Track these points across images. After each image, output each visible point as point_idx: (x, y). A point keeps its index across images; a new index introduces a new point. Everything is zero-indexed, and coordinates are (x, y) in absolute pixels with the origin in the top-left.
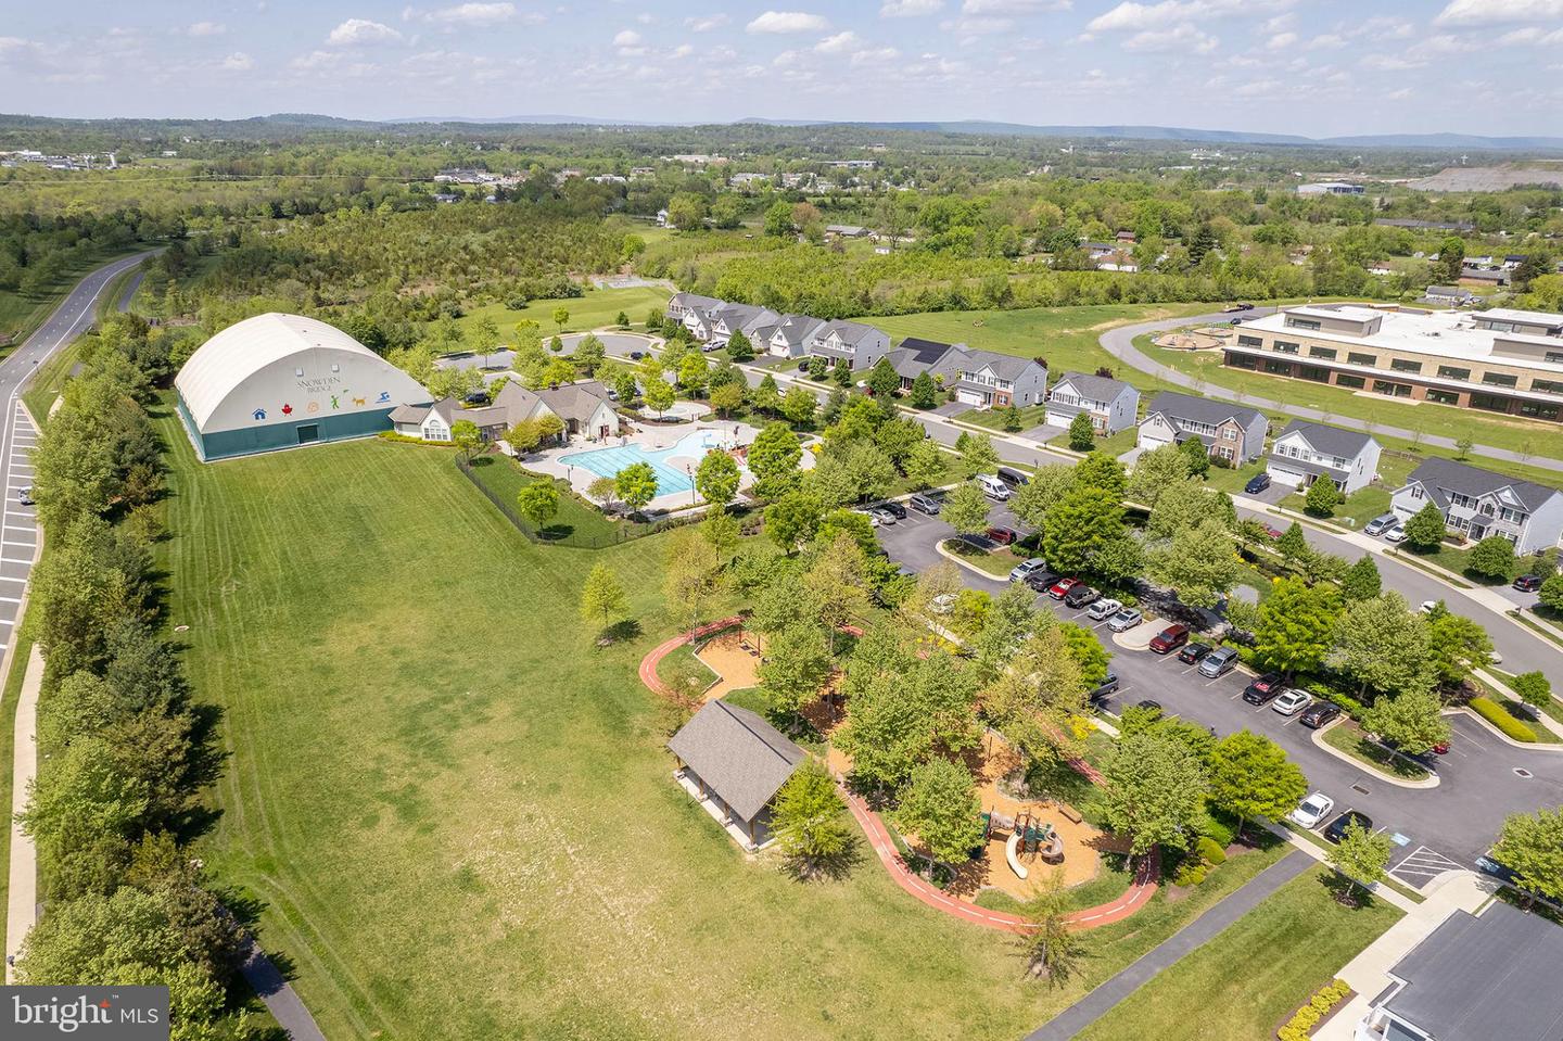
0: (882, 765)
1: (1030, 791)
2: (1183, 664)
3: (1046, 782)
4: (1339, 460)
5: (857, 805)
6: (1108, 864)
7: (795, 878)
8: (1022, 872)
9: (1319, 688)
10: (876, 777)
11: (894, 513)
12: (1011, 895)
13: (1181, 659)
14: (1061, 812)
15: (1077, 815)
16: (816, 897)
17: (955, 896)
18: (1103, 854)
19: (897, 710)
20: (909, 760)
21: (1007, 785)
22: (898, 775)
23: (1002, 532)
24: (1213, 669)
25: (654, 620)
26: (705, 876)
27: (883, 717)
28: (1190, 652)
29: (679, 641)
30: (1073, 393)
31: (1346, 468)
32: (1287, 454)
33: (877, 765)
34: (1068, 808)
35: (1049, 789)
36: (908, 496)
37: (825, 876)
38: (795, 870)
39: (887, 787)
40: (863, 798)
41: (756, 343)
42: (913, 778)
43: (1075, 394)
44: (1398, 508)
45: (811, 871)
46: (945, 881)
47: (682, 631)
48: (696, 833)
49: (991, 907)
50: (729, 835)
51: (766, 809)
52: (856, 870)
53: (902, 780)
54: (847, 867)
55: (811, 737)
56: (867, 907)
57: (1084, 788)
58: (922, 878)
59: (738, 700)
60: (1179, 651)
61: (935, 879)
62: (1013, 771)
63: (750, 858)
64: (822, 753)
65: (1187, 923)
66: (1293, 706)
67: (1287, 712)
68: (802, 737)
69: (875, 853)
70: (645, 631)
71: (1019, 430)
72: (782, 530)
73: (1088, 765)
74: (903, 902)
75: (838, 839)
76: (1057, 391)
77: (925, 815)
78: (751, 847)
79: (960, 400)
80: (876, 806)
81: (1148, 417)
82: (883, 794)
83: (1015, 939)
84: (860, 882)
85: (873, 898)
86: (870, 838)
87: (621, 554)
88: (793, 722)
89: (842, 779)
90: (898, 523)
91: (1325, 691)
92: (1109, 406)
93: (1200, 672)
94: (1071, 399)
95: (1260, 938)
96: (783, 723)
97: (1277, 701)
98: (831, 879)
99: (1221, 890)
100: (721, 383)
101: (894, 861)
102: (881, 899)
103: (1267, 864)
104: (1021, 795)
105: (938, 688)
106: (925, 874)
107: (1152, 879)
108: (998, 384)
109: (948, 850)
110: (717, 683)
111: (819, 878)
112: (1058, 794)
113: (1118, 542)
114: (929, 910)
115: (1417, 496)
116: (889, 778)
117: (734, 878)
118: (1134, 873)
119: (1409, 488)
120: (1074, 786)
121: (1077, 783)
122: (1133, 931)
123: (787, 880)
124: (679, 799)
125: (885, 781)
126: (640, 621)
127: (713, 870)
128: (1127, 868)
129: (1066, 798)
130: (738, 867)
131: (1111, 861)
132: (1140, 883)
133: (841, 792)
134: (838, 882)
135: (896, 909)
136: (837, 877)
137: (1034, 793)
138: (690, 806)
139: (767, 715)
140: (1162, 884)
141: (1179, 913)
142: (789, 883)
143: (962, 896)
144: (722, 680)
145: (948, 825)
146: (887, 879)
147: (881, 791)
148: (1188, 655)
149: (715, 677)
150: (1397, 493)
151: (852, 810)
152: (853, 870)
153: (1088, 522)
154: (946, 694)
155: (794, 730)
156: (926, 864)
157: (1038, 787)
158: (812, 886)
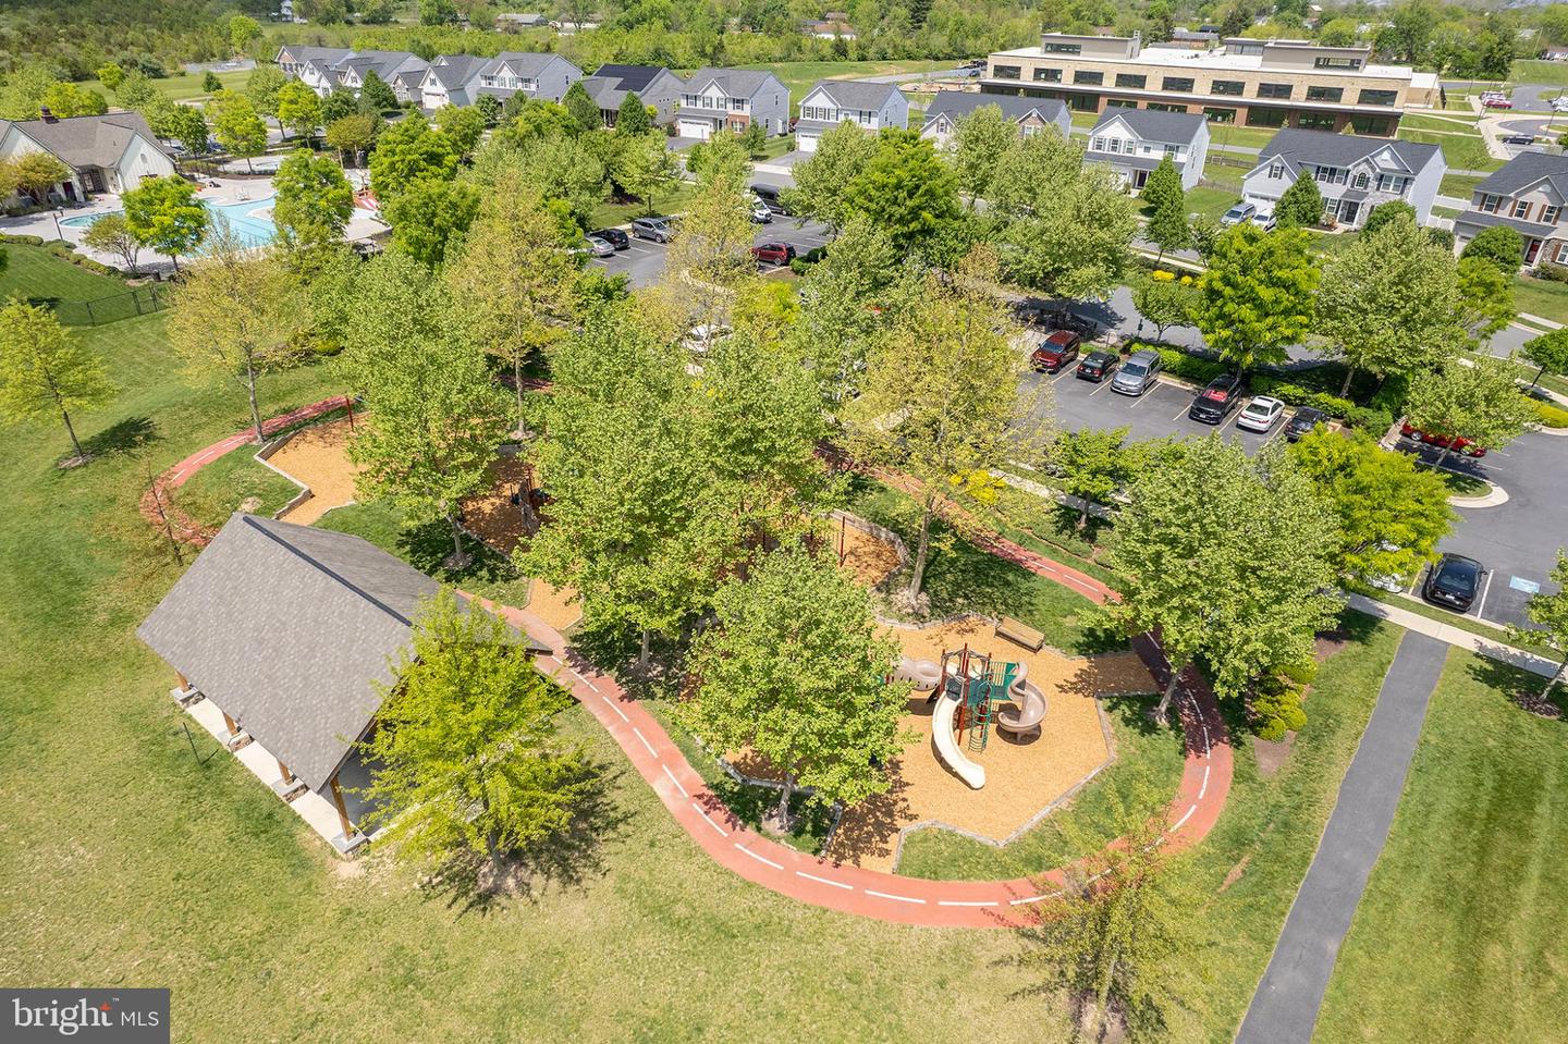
0: (644, 597)
1: (934, 606)
2: (1085, 383)
3: (955, 583)
4: (1171, 148)
5: (599, 692)
6: (1127, 722)
7: (463, 902)
8: (974, 773)
9: (1289, 389)
10: (632, 626)
11: (611, 241)
12: (968, 834)
13: (1081, 376)
14: (998, 634)
15: (1033, 636)
16: (522, 943)
17: (848, 863)
18: (1108, 703)
19: (658, 465)
20: (701, 574)
21: (889, 603)
22: (680, 612)
23: (773, 248)
24: (1132, 382)
25: (185, 414)
26: (223, 948)
27: (630, 487)
28: (1093, 364)
29: (232, 443)
30: (829, 105)
31: (1181, 157)
32: (1106, 150)
33: (630, 600)
34: (1012, 626)
35: (966, 597)
36: (629, 226)
37: (538, 880)
38: (461, 879)
39: (658, 644)
40: (610, 676)
41: (402, 95)
42: (721, 613)
43: (831, 106)
44: (1251, 196)
45: (503, 874)
46: (819, 831)
47: (242, 426)
48: (212, 832)
49: (935, 875)
50: (297, 819)
51: (353, 756)
52: (613, 847)
53: (689, 622)
54: (590, 843)
55: (492, 571)
56: (650, 941)
57: (1025, 585)
58: (767, 835)
59: (337, 523)
60: (1074, 367)
61: (798, 832)
62: (892, 576)
63: (349, 870)
64: (518, 601)
65: (1322, 819)
66: (1270, 417)
67: (1263, 427)
68: (472, 574)
69: (654, 796)
70: (165, 433)
71: (765, 158)
72: (418, 243)
73: (1014, 545)
74: (736, 907)
75: (553, 797)
76: (808, 104)
77: (771, 698)
78: (347, 843)
79: (682, 134)
80: (638, 688)
81: (926, 124)
82: (651, 660)
83: (1012, 945)
84: (625, 878)
85: (659, 911)
86: (636, 760)
87: (144, 329)
88: (454, 550)
89: (560, 645)
90: (618, 254)
91: (1300, 392)
92: (876, 115)
93: (1116, 391)
94: (826, 112)
95: (1467, 819)
96: (432, 554)
97: (1245, 413)
98: (554, 883)
99: (1340, 733)
100: (339, 114)
101: (698, 808)
102: (681, 910)
103: (1382, 666)
104: (919, 617)
105: (745, 412)
106: (773, 825)
107: (1216, 734)
108: (730, 106)
109: (835, 773)
110: (301, 502)
111: (524, 888)
112: (984, 603)
113: (956, 224)
114: (799, 913)
115: (1275, 175)
116: (660, 624)
117: (305, 935)
118: (1179, 730)
119: (1266, 166)
120: (1007, 584)
121: (1011, 577)
122: (1237, 861)
123: (444, 913)
124: (182, 754)
125: (651, 633)
126: (156, 419)
127: (249, 924)
128: (1163, 722)
129: (1001, 608)
130: (316, 901)
131: (1128, 713)
132: (1199, 750)
133: (557, 669)
134: (572, 888)
135: (723, 931)
136: (568, 876)
137: (941, 608)
138: (206, 764)
139: (401, 545)
140: (1238, 743)
141: (1300, 797)
142: (447, 918)
143: (865, 859)
144: (310, 495)
145: (833, 713)
146: (689, 855)
147: (646, 653)
148: (1092, 368)
149: (296, 491)
150: (1249, 177)
151: (589, 705)
152: (608, 850)
153: (911, 195)
154: (761, 425)
155: (457, 562)
156: (770, 800)
157: (945, 595)
158: (511, 913)
